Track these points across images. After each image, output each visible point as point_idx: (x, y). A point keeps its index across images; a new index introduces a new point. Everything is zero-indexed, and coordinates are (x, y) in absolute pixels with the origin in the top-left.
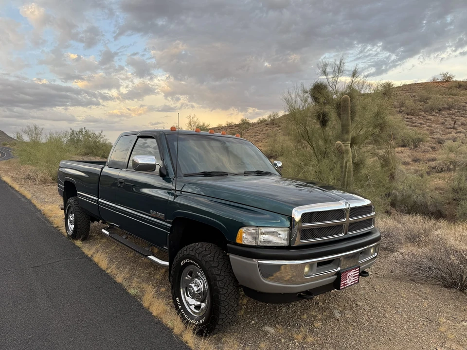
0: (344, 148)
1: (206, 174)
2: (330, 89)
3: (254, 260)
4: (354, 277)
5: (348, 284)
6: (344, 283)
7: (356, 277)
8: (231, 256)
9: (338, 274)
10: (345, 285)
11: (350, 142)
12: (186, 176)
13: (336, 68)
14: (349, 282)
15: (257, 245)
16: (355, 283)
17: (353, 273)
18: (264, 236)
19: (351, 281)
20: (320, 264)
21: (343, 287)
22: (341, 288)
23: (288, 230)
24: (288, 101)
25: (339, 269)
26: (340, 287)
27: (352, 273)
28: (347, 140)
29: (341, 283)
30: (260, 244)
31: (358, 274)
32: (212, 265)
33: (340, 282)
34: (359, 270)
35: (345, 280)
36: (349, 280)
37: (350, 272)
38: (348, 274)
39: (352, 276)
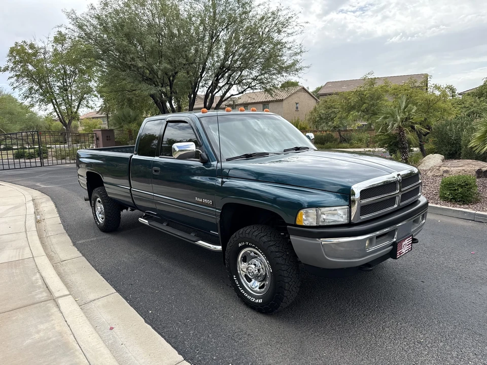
1: (248, 157)
3: (317, 239)
4: (408, 245)
5: (403, 253)
6: (400, 252)
7: (410, 245)
8: (292, 237)
9: (395, 245)
10: (400, 254)
12: (228, 160)
14: (404, 251)
15: (318, 225)
16: (409, 251)
18: (324, 216)
20: (378, 237)
21: (399, 256)
23: (347, 208)
25: (395, 239)
26: (397, 256)
27: (406, 242)
29: (398, 252)
30: (321, 224)
31: (411, 242)
33: (396, 252)
34: (412, 238)
35: (401, 249)
36: (404, 249)
37: (404, 241)
38: (403, 244)
39: (406, 244)
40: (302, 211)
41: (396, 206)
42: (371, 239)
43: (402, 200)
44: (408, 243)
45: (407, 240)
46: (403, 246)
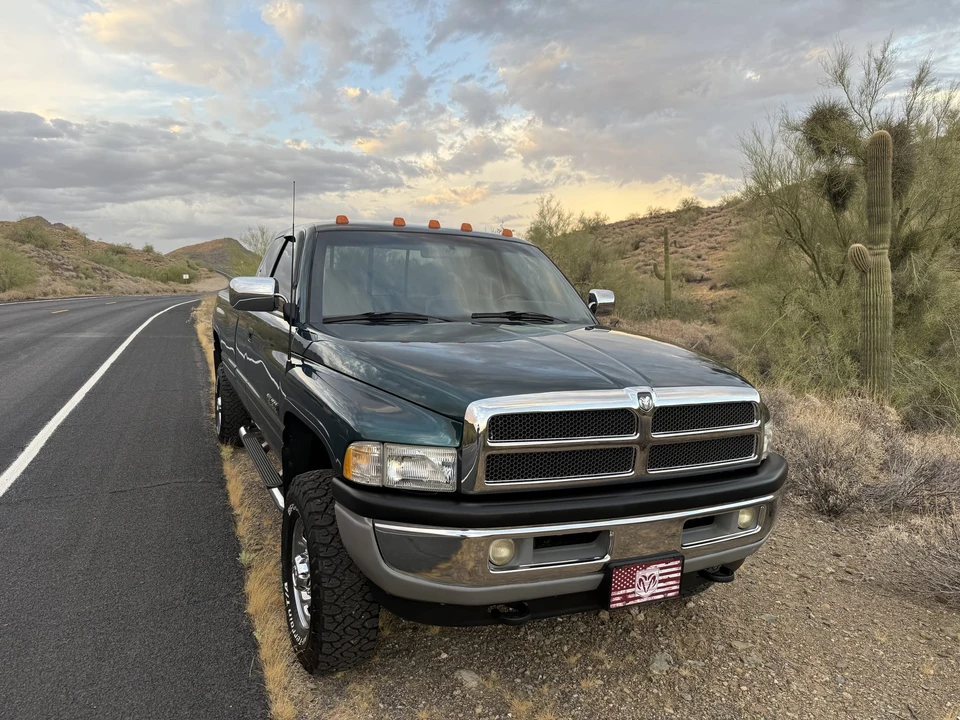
0: (870, 259)
2: (855, 118)
3: (366, 519)
4: (660, 581)
5: (640, 598)
6: (625, 595)
7: (672, 583)
8: (337, 506)
9: (607, 569)
10: (625, 600)
11: (887, 245)
13: (873, 65)
14: (643, 594)
15: (381, 485)
17: (656, 573)
19: (649, 593)
21: (621, 604)
22: (613, 606)
23: (454, 455)
24: (752, 153)
25: (607, 558)
26: (610, 603)
27: (654, 570)
28: (882, 240)
29: (613, 594)
30: (389, 483)
31: (679, 575)
32: (317, 523)
33: (611, 592)
34: (682, 565)
35: (628, 588)
36: (642, 588)
37: (645, 568)
38: (639, 574)
39: (654, 578)
40: (352, 447)
41: (630, 474)
42: (518, 541)
43: (653, 464)
44: (661, 575)
45: (661, 569)
46: (641, 580)
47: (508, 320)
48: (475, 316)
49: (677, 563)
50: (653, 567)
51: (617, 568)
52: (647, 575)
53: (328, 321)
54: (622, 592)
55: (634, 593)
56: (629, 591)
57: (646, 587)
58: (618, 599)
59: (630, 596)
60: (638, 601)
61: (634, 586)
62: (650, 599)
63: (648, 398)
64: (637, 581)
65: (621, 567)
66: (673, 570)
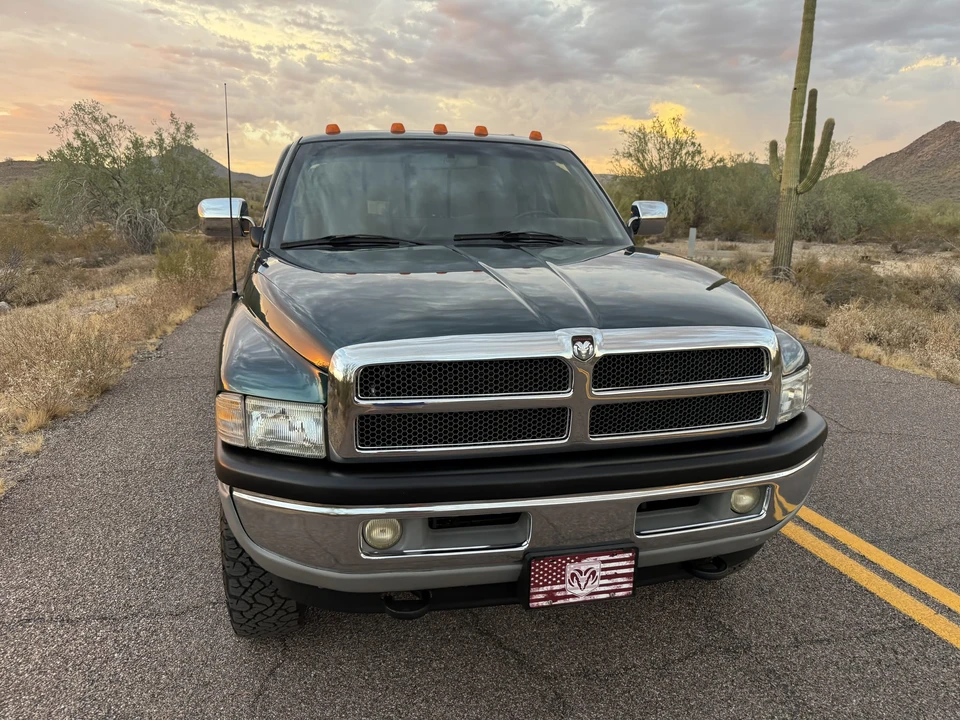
4: (603, 578)
5: (573, 596)
6: (549, 593)
7: (620, 580)
9: (527, 559)
10: (551, 598)
14: (578, 592)
15: (247, 446)
17: (597, 566)
19: (588, 590)
21: (545, 603)
22: (533, 604)
23: (319, 414)
25: (525, 546)
26: (528, 601)
27: (593, 563)
29: (533, 590)
31: (632, 570)
33: (529, 588)
34: (636, 558)
35: (555, 583)
36: (576, 584)
37: (579, 561)
38: (571, 568)
39: (594, 573)
41: (563, 441)
43: (595, 429)
44: (603, 570)
45: (604, 562)
46: (573, 575)
47: (502, 242)
48: (458, 238)
49: (627, 556)
50: (591, 559)
51: (537, 559)
52: (583, 569)
53: (286, 246)
54: (545, 589)
55: (564, 590)
56: (556, 587)
57: (583, 584)
58: (541, 596)
59: (558, 594)
60: (571, 600)
61: (563, 582)
62: (588, 598)
63: (587, 343)
64: (568, 576)
65: (543, 558)
66: (623, 564)
